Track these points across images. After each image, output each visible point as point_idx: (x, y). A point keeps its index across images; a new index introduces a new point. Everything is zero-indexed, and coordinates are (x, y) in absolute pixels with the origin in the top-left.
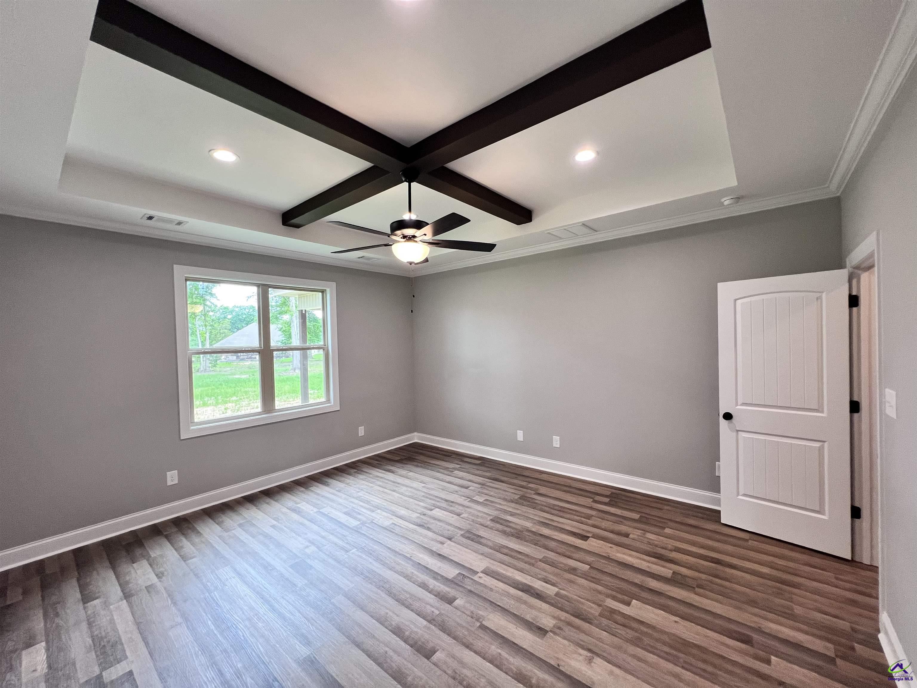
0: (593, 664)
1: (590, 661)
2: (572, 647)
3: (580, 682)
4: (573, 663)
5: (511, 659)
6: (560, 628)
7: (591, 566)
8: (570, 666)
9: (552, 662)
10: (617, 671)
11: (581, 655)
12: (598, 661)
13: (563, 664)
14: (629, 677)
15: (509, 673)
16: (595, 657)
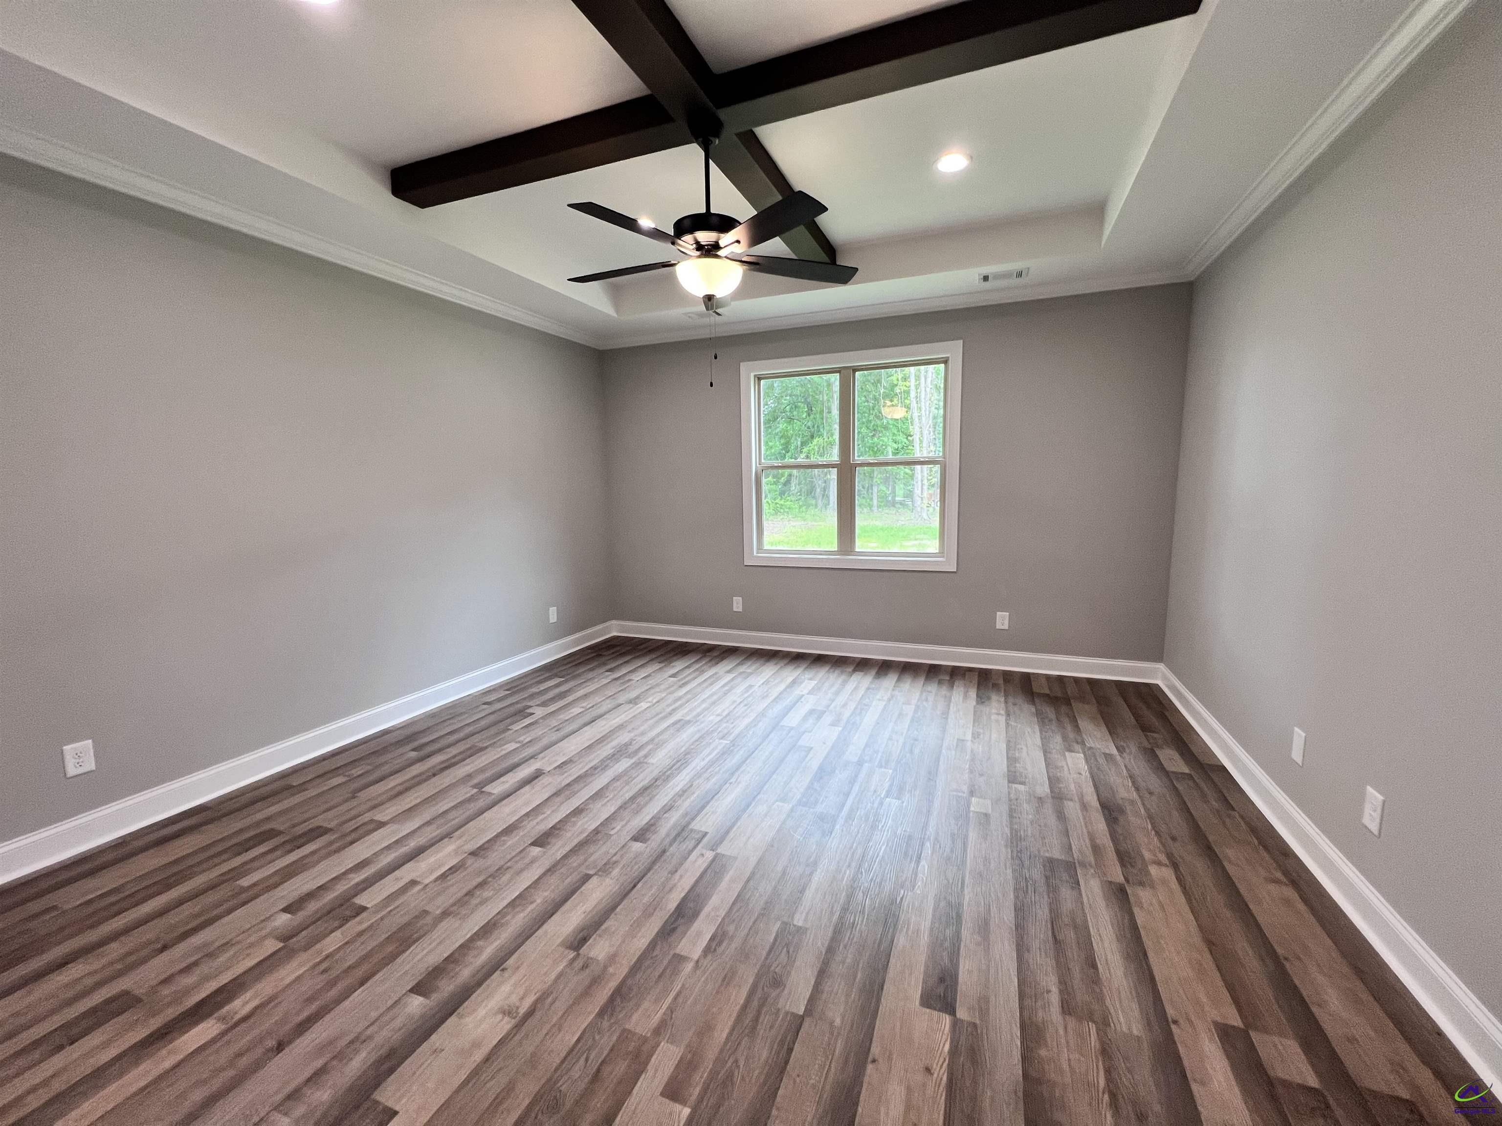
0: (500, 1016)
1: (507, 1012)
2: (539, 987)
3: (467, 999)
4: (506, 988)
5: (522, 915)
6: (585, 967)
7: (802, 1018)
8: (500, 984)
9: (511, 962)
10: (478, 1056)
11: (522, 999)
12: (507, 1024)
13: (506, 974)
14: (463, 1075)
15: (499, 916)
16: (513, 1022)
